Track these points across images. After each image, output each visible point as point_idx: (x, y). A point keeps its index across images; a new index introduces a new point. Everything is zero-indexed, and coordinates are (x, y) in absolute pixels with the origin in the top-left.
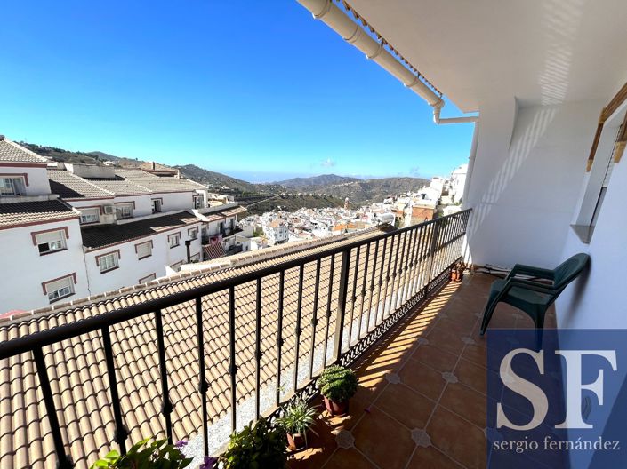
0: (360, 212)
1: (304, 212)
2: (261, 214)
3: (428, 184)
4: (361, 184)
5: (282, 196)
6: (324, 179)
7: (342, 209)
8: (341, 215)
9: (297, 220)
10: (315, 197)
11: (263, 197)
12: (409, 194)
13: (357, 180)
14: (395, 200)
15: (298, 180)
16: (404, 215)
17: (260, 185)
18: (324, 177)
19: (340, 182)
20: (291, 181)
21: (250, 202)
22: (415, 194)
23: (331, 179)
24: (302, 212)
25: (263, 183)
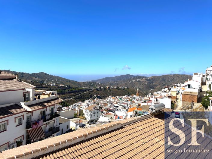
0: (147, 98)
1: (110, 99)
2: (83, 101)
3: (191, 78)
4: (147, 80)
5: (97, 89)
6: (123, 78)
7: (135, 96)
8: (135, 101)
9: (105, 104)
10: (118, 88)
11: (85, 90)
12: (178, 85)
13: (144, 77)
14: (169, 89)
15: (107, 79)
16: (177, 99)
17: (84, 83)
18: (123, 76)
19: (134, 79)
20: (103, 79)
21: (76, 93)
22: (182, 85)
23: (128, 77)
24: (109, 99)
25: (86, 81)
